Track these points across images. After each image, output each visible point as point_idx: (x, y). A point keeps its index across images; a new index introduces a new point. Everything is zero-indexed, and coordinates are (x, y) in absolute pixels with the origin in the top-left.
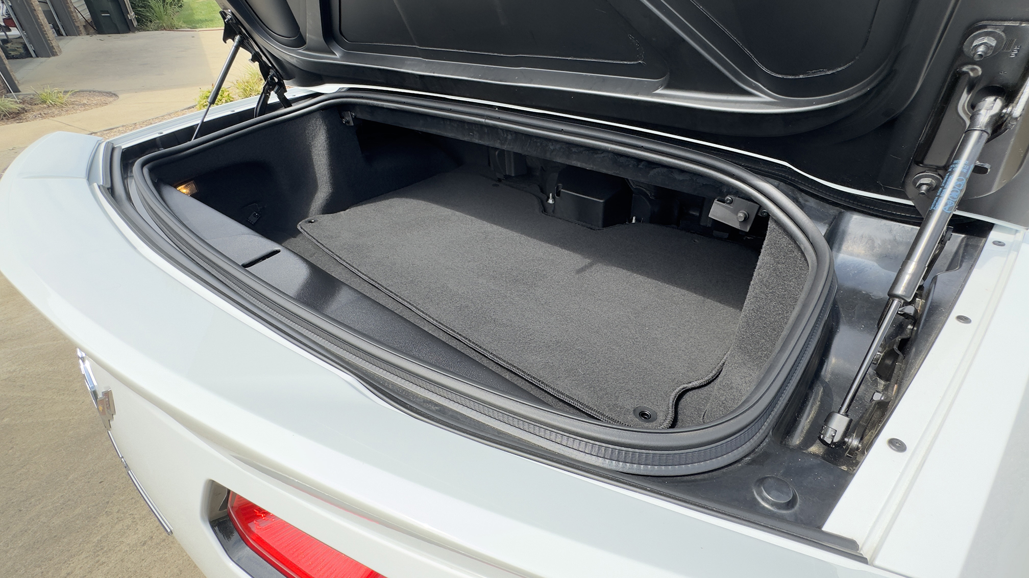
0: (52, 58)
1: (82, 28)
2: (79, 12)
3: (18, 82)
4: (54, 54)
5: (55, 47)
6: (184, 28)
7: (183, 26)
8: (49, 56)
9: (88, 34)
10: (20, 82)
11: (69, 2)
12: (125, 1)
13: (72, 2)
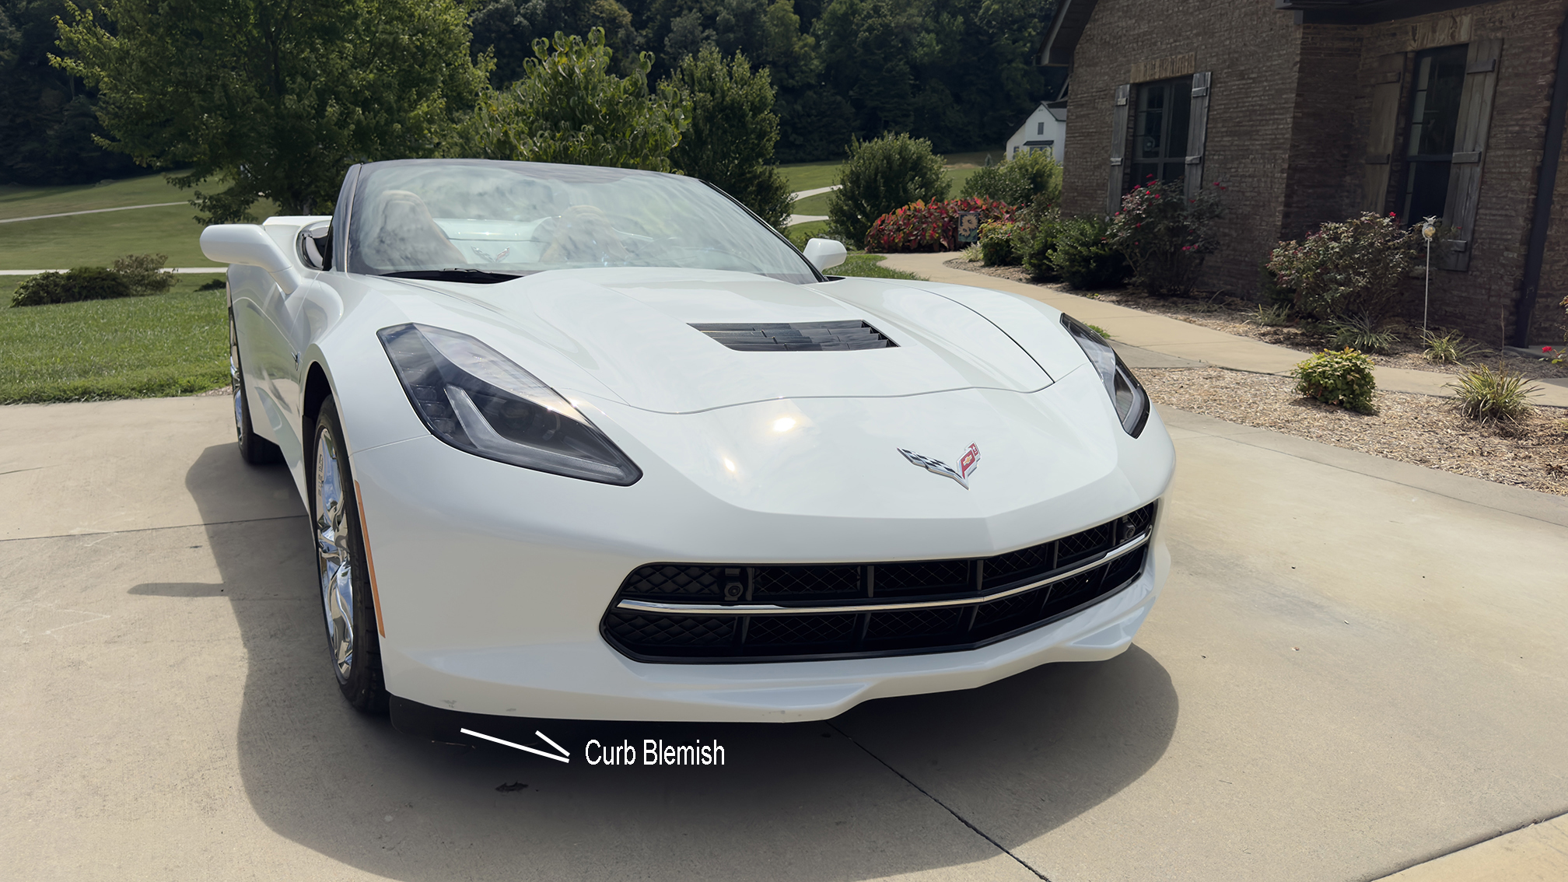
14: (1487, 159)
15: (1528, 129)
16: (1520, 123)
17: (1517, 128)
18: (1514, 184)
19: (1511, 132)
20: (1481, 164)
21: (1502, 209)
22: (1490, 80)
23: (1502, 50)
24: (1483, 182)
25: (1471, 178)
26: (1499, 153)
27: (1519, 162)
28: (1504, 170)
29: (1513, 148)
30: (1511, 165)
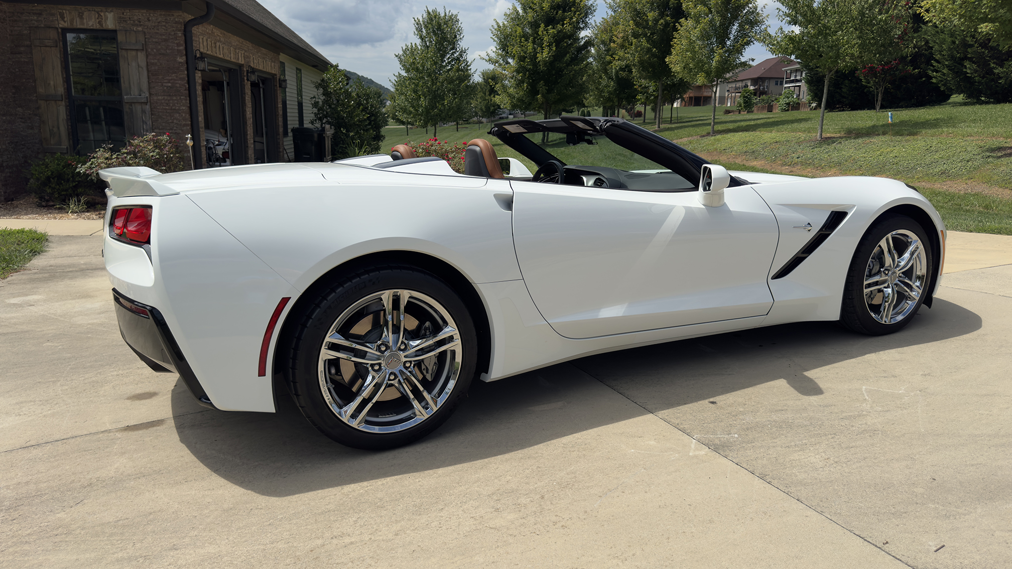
2: (286, 153)
11: (281, 144)
12: (327, 146)
13: (283, 144)
14: (152, 101)
15: (178, 85)
16: (171, 81)
17: (170, 84)
18: (177, 115)
19: (165, 86)
20: (149, 104)
21: (171, 129)
22: (141, 56)
23: (145, 38)
24: (152, 114)
25: (143, 112)
26: (160, 98)
27: (178, 104)
28: (167, 108)
29: (170, 96)
30: (171, 105)
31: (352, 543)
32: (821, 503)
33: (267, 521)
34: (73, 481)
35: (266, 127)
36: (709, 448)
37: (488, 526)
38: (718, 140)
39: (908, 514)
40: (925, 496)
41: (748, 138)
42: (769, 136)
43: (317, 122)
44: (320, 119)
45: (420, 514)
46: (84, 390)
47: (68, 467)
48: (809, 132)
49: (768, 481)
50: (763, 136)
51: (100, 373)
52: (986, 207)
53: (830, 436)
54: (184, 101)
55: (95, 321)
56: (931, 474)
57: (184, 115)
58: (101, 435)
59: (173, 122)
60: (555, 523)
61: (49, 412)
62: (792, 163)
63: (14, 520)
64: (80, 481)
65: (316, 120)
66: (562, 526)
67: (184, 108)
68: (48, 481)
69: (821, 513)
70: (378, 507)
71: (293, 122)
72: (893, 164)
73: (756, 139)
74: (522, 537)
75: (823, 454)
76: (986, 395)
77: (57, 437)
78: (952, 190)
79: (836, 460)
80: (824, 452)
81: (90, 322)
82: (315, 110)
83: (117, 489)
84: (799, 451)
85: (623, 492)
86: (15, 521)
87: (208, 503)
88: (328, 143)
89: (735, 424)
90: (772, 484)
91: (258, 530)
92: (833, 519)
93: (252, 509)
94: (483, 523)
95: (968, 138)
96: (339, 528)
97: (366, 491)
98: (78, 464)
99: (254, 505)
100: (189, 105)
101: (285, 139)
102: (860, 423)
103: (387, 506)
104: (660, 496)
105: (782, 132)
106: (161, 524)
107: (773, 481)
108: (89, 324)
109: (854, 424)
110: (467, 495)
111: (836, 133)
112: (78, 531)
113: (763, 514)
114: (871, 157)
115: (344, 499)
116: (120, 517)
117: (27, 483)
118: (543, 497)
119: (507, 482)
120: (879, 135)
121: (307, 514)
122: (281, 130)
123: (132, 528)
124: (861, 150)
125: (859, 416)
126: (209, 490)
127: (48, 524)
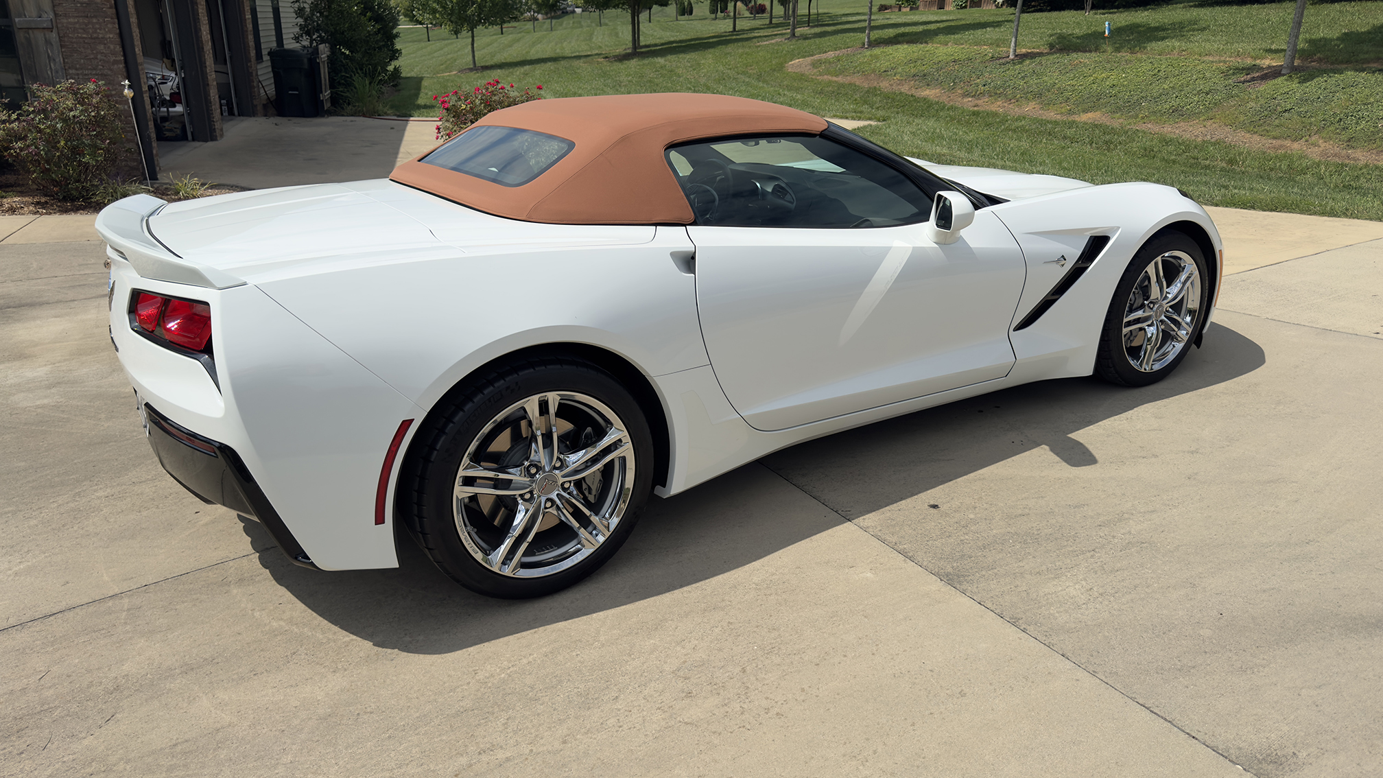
0: (210, 144)
1: (260, 108)
2: (263, 87)
3: (160, 169)
4: (213, 139)
5: (217, 130)
6: (388, 115)
7: (388, 112)
8: (206, 141)
9: (265, 116)
10: (162, 169)
11: (254, 74)
12: (322, 76)
13: (257, 75)
14: (59, 26)
18: (101, 47)
20: (55, 29)
21: (94, 69)
24: (62, 46)
25: (48, 42)
26: (71, 20)
27: (100, 29)
28: (84, 36)
29: (87, 17)
30: (91, 31)
31: (508, 759)
32: (1091, 659)
33: (384, 733)
34: (91, 685)
35: (229, 50)
36: (941, 580)
37: (681, 720)
38: (877, 57)
39: (1197, 669)
40: (1214, 641)
41: (916, 54)
42: (945, 51)
43: (304, 37)
44: (308, 33)
45: (589, 708)
46: (63, 526)
47: (77, 661)
48: (998, 46)
49: (1022, 628)
50: (936, 51)
51: (79, 494)
52: (1231, 162)
53: (1089, 554)
54: (110, 26)
55: (46, 401)
56: (1217, 607)
57: (112, 47)
58: (110, 604)
59: (97, 58)
60: (767, 710)
61: (22, 567)
62: (976, 92)
63: (22, 753)
64: (101, 683)
65: (302, 36)
66: (777, 714)
67: (111, 36)
68: (54, 685)
69: (1094, 674)
70: (531, 699)
71: (268, 41)
72: (1111, 97)
73: (927, 55)
74: (729, 734)
75: (1084, 583)
76: (1268, 482)
77: (46, 609)
78: (1187, 136)
79: (1101, 591)
80: (1085, 580)
81: (38, 403)
82: (300, 21)
83: (159, 693)
84: (1054, 579)
85: (845, 656)
86: (23, 755)
87: (296, 707)
88: (324, 72)
89: (967, 540)
90: (1028, 632)
91: (375, 747)
92: (1110, 683)
93: (358, 714)
94: (675, 716)
95: (1206, 58)
96: (485, 736)
97: (510, 676)
98: (91, 655)
99: (360, 707)
100: (118, 31)
101: (259, 66)
102: (1122, 531)
103: (542, 696)
104: (892, 659)
105: (962, 44)
106: (237, 747)
107: (1028, 627)
108: (38, 407)
109: (1115, 534)
110: (646, 674)
111: (1034, 48)
112: (121, 766)
113: (1024, 680)
114: (1081, 85)
115: (482, 689)
116: (175, 738)
117: (24, 690)
118: (744, 671)
119: (694, 648)
120: (1090, 51)
121: (437, 717)
122: (253, 53)
123: (197, 756)
124: (1068, 74)
125: (1120, 520)
126: (292, 686)
127: (74, 756)
